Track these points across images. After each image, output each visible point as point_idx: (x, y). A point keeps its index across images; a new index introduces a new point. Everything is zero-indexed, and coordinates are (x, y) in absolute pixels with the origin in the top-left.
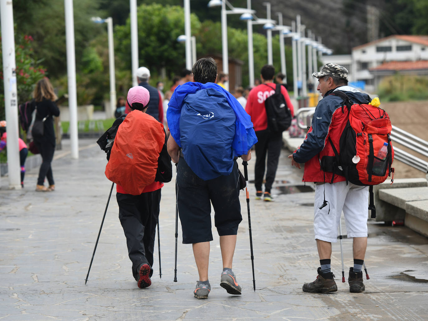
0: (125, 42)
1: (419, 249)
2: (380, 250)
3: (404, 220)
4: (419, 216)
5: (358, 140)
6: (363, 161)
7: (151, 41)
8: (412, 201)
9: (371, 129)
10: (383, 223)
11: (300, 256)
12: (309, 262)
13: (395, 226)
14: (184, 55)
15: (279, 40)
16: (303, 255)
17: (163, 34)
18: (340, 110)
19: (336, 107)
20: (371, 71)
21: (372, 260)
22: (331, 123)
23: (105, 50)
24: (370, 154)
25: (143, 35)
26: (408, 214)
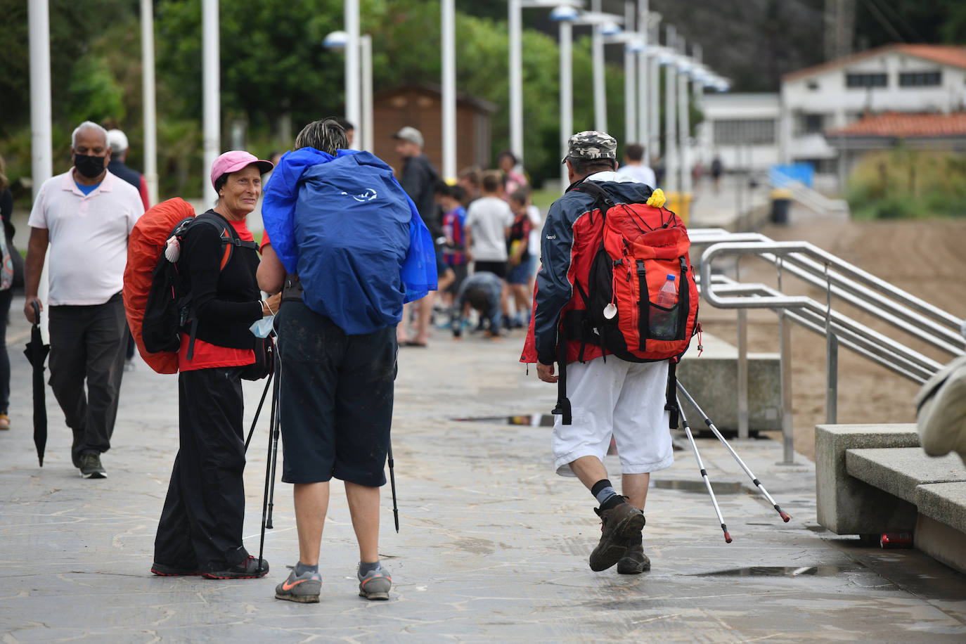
0: (184, 45)
1: (952, 612)
2: (846, 610)
3: (912, 534)
4: (952, 522)
5: (616, 274)
6: (630, 313)
7: (255, 45)
8: (936, 482)
9: (641, 251)
10: (857, 537)
11: (635, 619)
12: (660, 637)
13: (889, 547)
14: (341, 84)
15: (590, 51)
16: (644, 618)
17: (284, 27)
18: (586, 219)
19: (579, 212)
20: (831, 139)
21: (825, 636)
22: (573, 243)
23: (132, 65)
24: (641, 299)
25: (234, 27)
26: (922, 516)
